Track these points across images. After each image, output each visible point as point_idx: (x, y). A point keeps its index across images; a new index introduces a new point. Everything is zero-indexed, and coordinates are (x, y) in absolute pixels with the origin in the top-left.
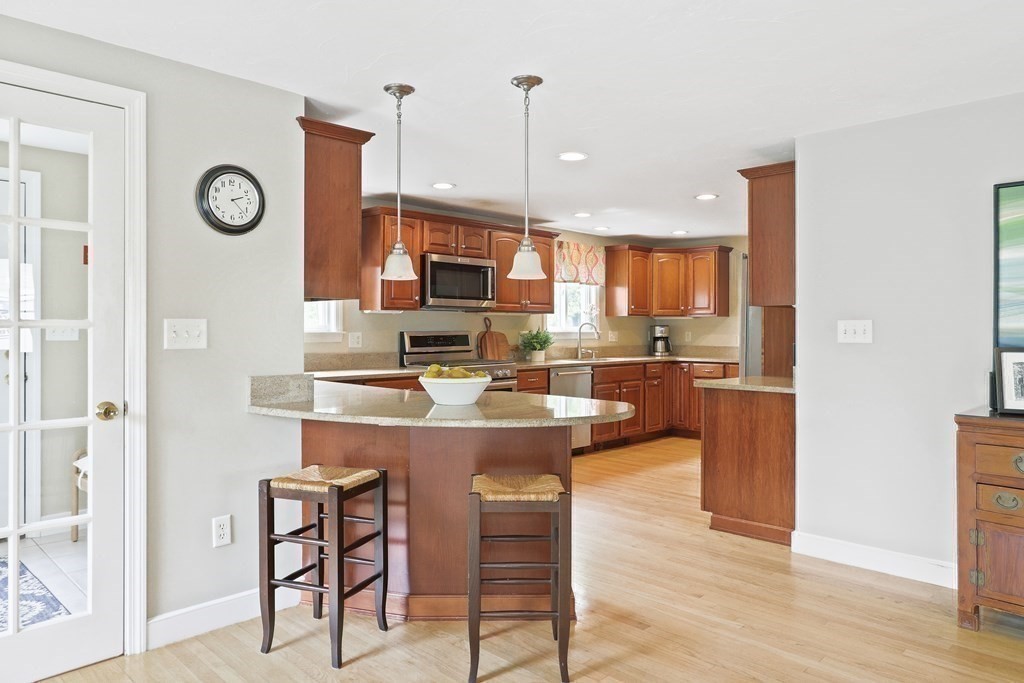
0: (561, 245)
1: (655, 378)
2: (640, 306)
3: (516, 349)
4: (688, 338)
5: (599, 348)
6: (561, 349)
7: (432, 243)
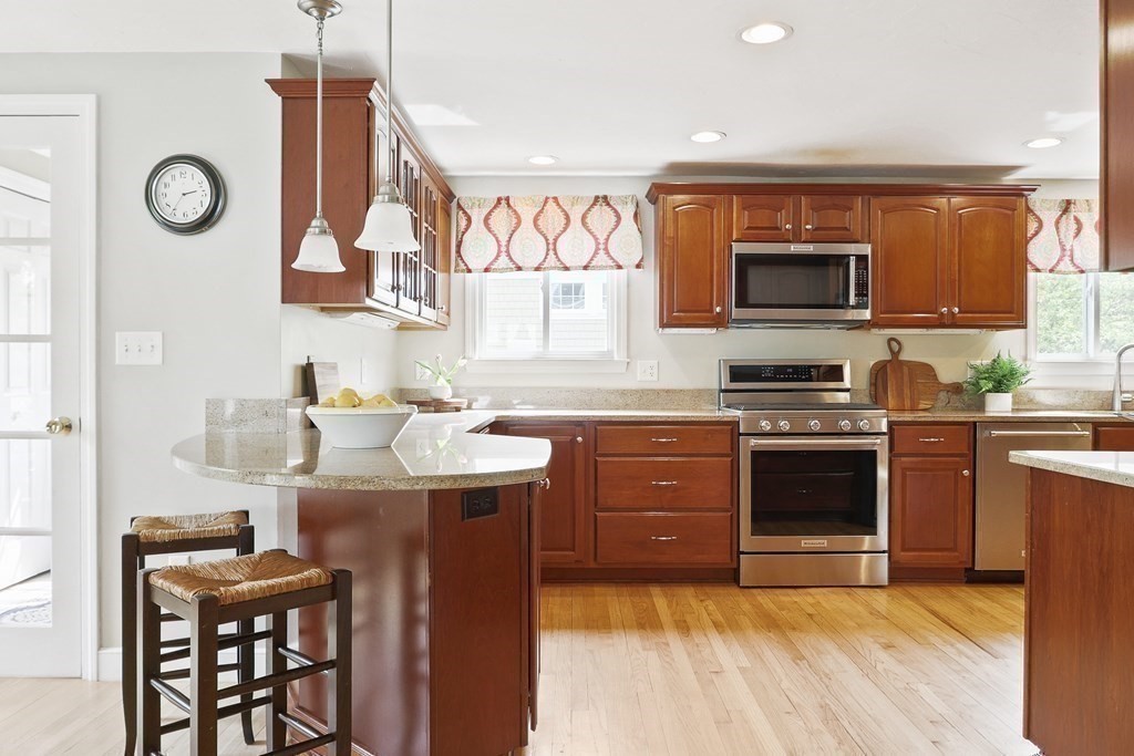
3: (958, 388)
7: (748, 228)
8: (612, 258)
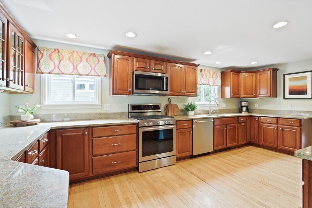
0: (201, 70)
1: (243, 123)
2: (236, 94)
3: (182, 110)
4: (256, 106)
5: (218, 110)
6: (202, 111)
7: (138, 67)
8: (96, 73)
